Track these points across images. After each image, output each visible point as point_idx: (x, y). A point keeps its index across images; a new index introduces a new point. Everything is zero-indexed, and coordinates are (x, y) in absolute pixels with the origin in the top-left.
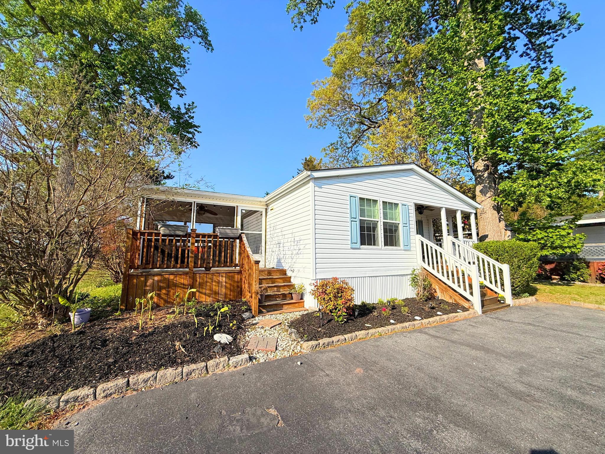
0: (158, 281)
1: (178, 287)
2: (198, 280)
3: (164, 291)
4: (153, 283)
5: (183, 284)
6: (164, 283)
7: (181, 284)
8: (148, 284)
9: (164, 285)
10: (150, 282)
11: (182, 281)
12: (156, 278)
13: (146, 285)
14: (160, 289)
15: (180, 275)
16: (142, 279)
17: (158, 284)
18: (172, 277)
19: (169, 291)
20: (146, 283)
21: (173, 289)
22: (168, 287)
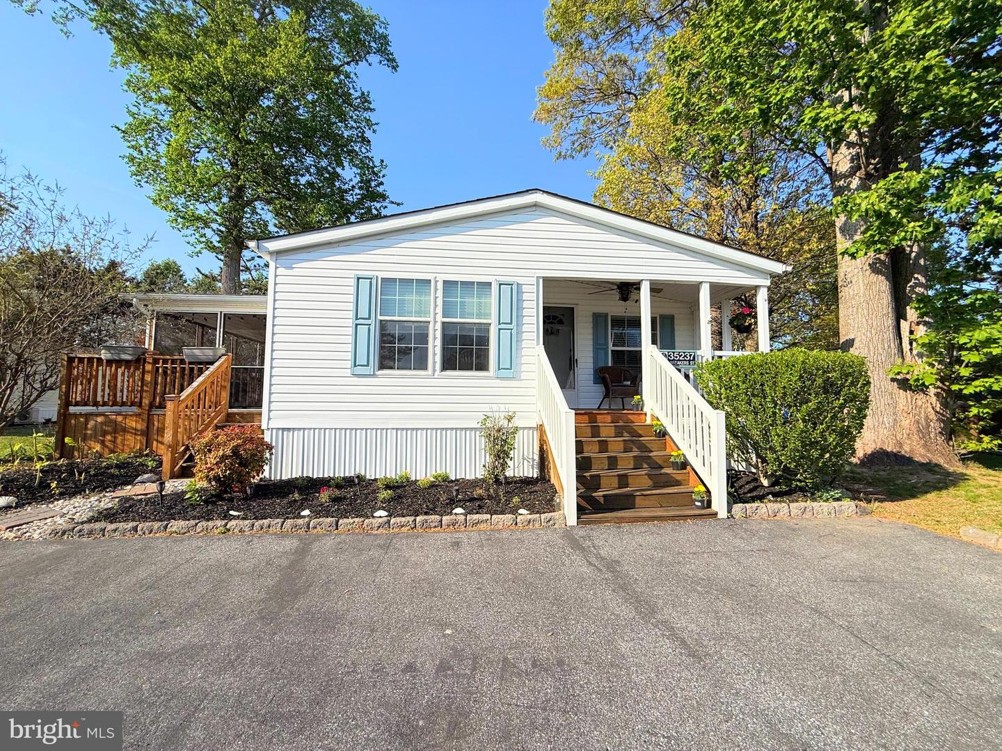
0: (102, 423)
1: (128, 432)
2: (156, 423)
3: (109, 437)
4: (96, 425)
5: (136, 430)
6: (109, 426)
7: (133, 428)
8: (89, 426)
9: (110, 429)
10: (91, 424)
11: (134, 424)
12: (99, 419)
13: (86, 429)
14: (105, 433)
15: (131, 415)
16: (82, 419)
17: (102, 428)
18: (120, 419)
19: (115, 438)
20: (86, 425)
21: (121, 436)
22: (115, 431)
